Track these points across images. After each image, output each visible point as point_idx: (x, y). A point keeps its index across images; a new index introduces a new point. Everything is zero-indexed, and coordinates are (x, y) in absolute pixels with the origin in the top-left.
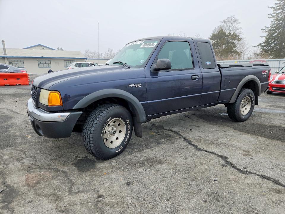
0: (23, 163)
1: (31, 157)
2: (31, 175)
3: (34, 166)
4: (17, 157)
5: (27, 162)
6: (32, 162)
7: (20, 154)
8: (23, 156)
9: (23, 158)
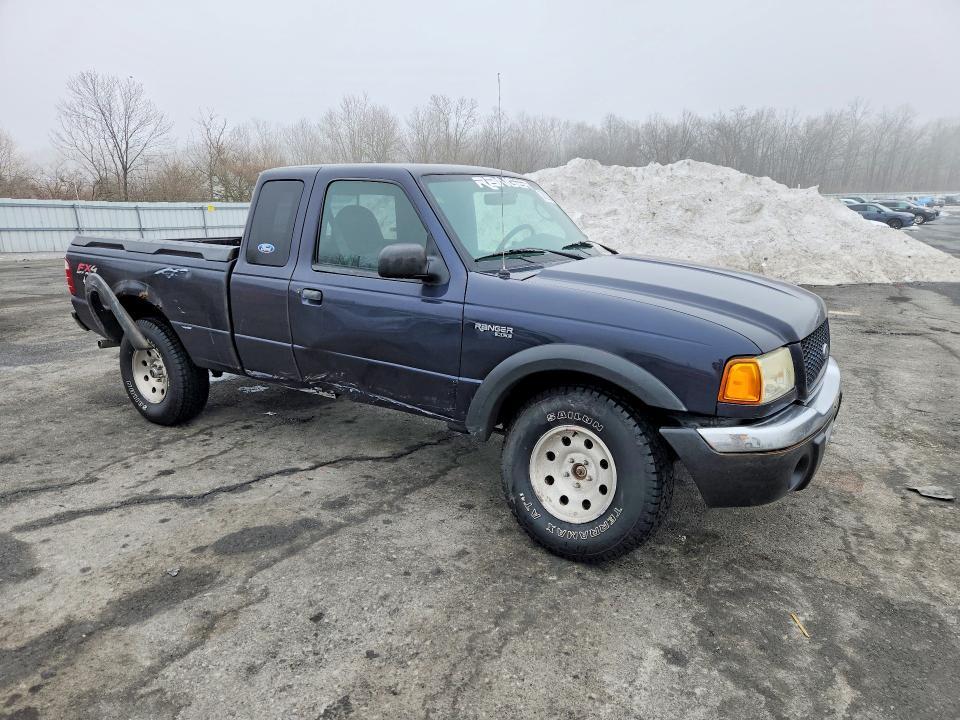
0: (859, 519)
1: (833, 525)
2: (849, 488)
3: (837, 500)
4: (871, 543)
5: (846, 518)
6: (837, 511)
7: (860, 552)
8: (852, 539)
9: (856, 533)
